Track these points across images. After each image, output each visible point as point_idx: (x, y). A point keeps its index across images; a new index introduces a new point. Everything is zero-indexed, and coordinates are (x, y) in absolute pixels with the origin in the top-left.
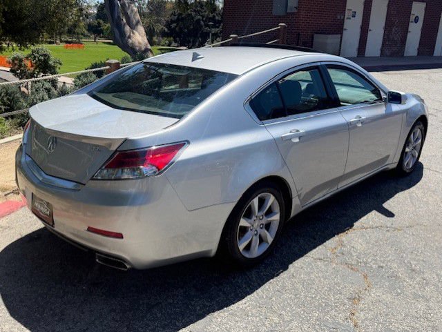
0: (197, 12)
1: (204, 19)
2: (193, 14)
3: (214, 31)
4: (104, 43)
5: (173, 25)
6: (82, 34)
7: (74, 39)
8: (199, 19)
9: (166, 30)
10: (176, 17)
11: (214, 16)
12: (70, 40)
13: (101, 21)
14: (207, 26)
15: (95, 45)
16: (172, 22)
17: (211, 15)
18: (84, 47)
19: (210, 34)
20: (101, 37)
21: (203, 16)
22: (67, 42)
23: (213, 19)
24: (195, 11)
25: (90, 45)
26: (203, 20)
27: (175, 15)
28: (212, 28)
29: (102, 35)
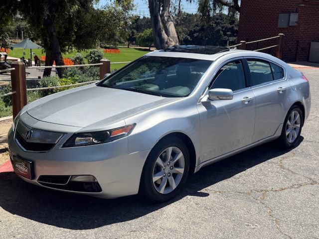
0: (217, 24)
1: (224, 29)
2: (214, 25)
3: (232, 39)
4: (136, 49)
5: (195, 35)
6: (119, 41)
7: (112, 46)
8: (220, 30)
9: (189, 38)
10: (198, 28)
11: (233, 27)
12: (108, 46)
13: (135, 31)
14: (225, 34)
15: (128, 50)
16: (195, 32)
17: (230, 26)
18: (119, 52)
19: (228, 42)
20: (133, 44)
21: (223, 27)
22: (106, 48)
23: (232, 29)
24: (216, 23)
25: (124, 50)
26: (222, 31)
27: (198, 26)
28: (230, 36)
29: (134, 42)
